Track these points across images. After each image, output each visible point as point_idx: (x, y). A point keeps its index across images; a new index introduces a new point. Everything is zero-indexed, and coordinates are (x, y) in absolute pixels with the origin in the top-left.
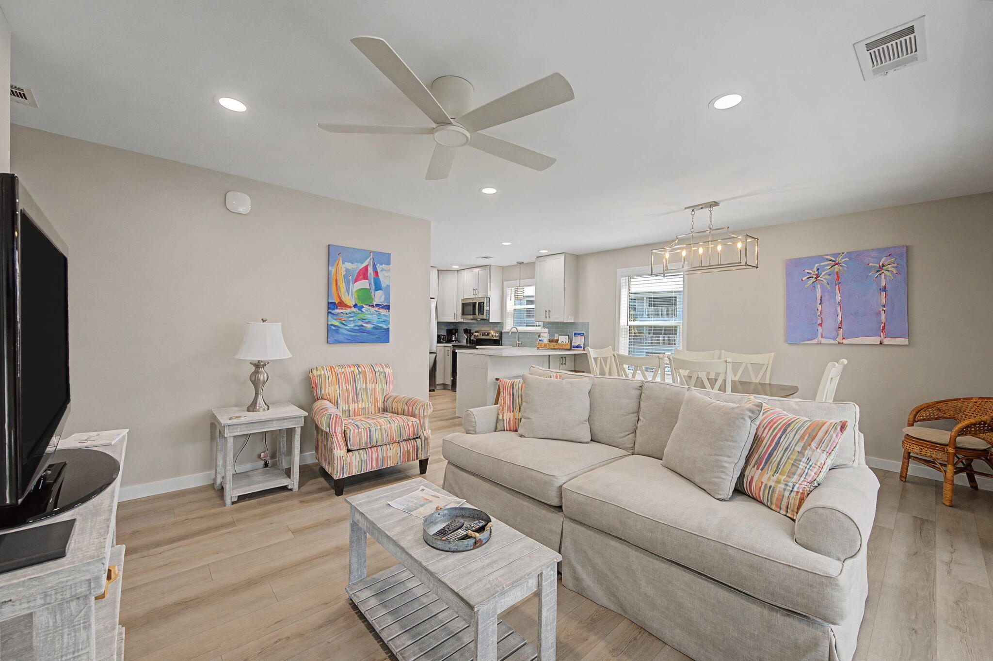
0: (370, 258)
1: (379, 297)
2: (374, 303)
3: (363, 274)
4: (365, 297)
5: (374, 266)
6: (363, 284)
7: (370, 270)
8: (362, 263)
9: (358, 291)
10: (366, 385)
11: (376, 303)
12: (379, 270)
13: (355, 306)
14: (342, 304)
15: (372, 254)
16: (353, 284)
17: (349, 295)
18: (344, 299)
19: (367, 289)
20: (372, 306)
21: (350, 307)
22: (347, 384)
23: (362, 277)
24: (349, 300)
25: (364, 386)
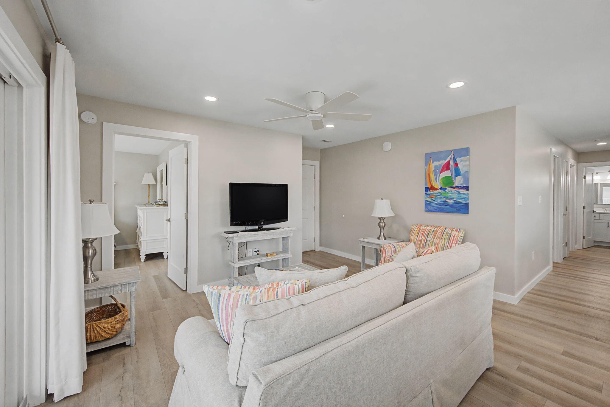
0: (451, 155)
1: (459, 181)
2: (455, 186)
3: (447, 167)
4: (448, 182)
5: (455, 159)
6: (447, 173)
7: (452, 163)
8: (445, 160)
9: (443, 178)
10: (433, 240)
11: (456, 185)
12: (458, 161)
13: (441, 188)
14: (432, 188)
15: (452, 152)
16: (439, 175)
17: (436, 181)
18: (433, 185)
19: (449, 176)
20: (454, 188)
21: (437, 189)
22: (422, 236)
23: (445, 169)
24: (437, 185)
25: (432, 240)
